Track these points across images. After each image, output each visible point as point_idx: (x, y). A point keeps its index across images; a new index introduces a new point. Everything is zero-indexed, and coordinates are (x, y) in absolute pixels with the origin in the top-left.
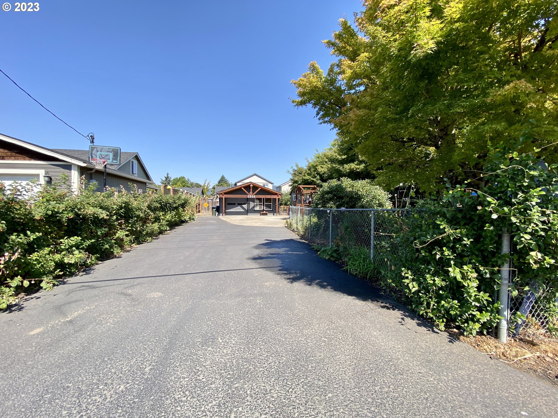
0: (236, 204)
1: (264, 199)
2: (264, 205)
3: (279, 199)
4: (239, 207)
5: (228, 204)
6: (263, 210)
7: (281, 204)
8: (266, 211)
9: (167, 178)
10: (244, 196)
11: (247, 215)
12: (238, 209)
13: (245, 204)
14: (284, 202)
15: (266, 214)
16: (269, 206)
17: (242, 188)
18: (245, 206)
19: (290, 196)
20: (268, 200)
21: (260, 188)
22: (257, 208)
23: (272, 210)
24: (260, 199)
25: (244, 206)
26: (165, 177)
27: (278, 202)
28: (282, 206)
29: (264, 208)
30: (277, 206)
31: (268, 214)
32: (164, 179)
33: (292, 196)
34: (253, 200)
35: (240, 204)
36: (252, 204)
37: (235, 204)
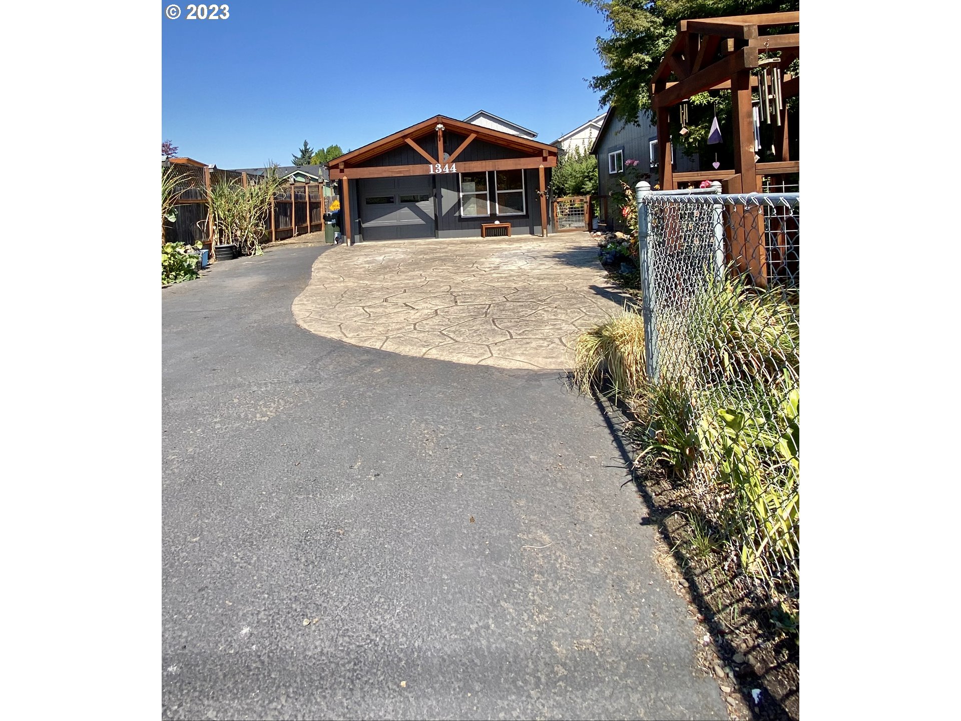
0: (397, 200)
1: (491, 173)
2: (492, 200)
3: (548, 171)
4: (406, 211)
5: (371, 202)
6: (493, 217)
7: (561, 192)
8: (501, 219)
9: (305, 152)
10: (416, 170)
11: (436, 236)
12: (404, 216)
13: (425, 198)
14: (571, 183)
15: (503, 232)
16: (510, 201)
17: (409, 141)
18: (427, 206)
19: (593, 160)
20: (511, 178)
21: (473, 136)
22: (470, 210)
23: (527, 216)
24: (477, 178)
25: (421, 205)
26: (302, 151)
27: (547, 183)
28: (565, 198)
29: (493, 208)
30: (543, 200)
31: (510, 229)
32: (299, 155)
33: (602, 156)
34: (451, 182)
35: (410, 201)
36: (449, 197)
37: (389, 200)
